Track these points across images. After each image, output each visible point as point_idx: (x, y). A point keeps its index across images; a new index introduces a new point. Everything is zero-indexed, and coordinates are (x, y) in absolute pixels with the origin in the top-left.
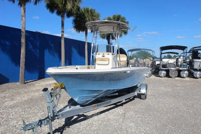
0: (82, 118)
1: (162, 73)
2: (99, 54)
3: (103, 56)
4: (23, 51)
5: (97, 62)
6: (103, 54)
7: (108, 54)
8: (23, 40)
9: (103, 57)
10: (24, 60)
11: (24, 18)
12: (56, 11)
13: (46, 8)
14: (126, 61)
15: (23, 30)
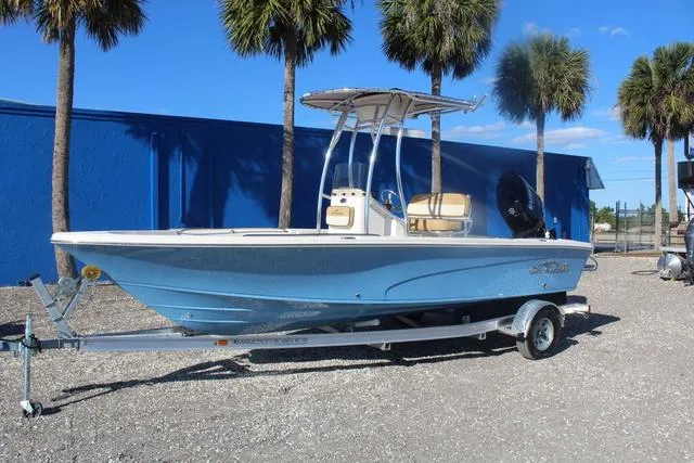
2: (336, 194)
3: (343, 201)
6: (344, 194)
7: (353, 194)
9: (341, 204)
11: (289, 97)
14: (465, 215)
15: (289, 129)
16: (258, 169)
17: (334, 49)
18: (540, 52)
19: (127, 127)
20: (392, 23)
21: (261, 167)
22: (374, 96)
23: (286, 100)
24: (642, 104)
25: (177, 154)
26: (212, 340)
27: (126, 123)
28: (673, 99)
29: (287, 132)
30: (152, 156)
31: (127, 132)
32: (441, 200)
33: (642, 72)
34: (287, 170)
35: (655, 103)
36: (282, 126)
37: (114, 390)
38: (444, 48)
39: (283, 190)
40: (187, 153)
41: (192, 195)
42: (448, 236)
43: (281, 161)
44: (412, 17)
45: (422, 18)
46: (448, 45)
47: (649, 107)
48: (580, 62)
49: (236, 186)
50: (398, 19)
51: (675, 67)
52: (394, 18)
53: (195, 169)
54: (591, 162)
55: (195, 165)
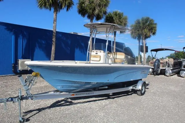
0: (68, 103)
1: (183, 73)
2: (93, 52)
3: (96, 53)
4: (53, 48)
5: (92, 59)
6: (97, 52)
7: (100, 52)
8: (54, 39)
9: (96, 55)
10: (54, 55)
11: (55, 22)
12: (86, 16)
13: (78, 13)
14: (124, 58)
15: (55, 31)
16: (44, 42)
17: (67, 10)
18: (116, 16)
19: (5, 27)
20: (81, 4)
21: (45, 42)
22: (105, 25)
23: (54, 23)
24: (139, 31)
25: (21, 37)
26: (70, 94)
27: (5, 26)
28: (146, 30)
29: (54, 33)
30: (13, 37)
31: (6, 29)
32: (116, 54)
33: (139, 22)
34: (54, 43)
35: (142, 31)
36: (53, 31)
37: (40, 111)
38: (95, 13)
39: (52, 49)
40: (24, 36)
41: (25, 50)
42: (120, 64)
43: (52, 41)
44: (87, 3)
45: (90, 4)
46: (97, 12)
47: (140, 32)
48: (126, 19)
49: (37, 47)
50: (83, 3)
51: (146, 22)
52: (82, 3)
53: (26, 42)
54: (124, 44)
55: (26, 40)
